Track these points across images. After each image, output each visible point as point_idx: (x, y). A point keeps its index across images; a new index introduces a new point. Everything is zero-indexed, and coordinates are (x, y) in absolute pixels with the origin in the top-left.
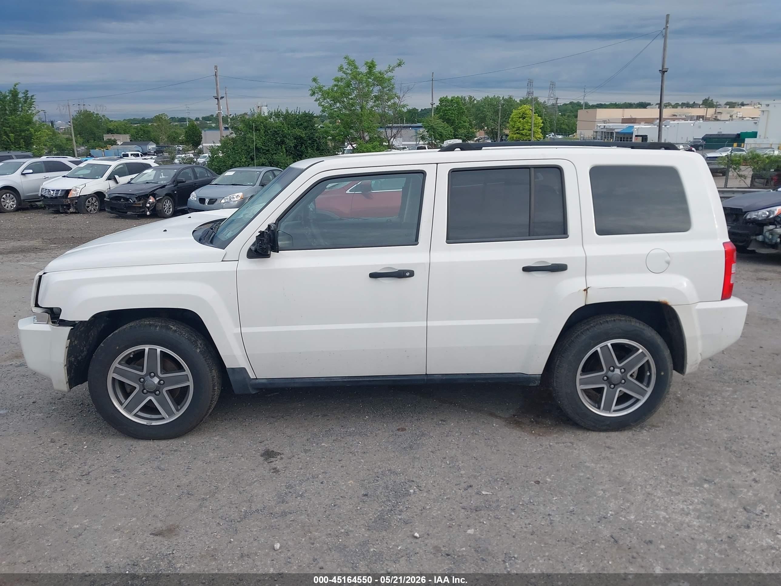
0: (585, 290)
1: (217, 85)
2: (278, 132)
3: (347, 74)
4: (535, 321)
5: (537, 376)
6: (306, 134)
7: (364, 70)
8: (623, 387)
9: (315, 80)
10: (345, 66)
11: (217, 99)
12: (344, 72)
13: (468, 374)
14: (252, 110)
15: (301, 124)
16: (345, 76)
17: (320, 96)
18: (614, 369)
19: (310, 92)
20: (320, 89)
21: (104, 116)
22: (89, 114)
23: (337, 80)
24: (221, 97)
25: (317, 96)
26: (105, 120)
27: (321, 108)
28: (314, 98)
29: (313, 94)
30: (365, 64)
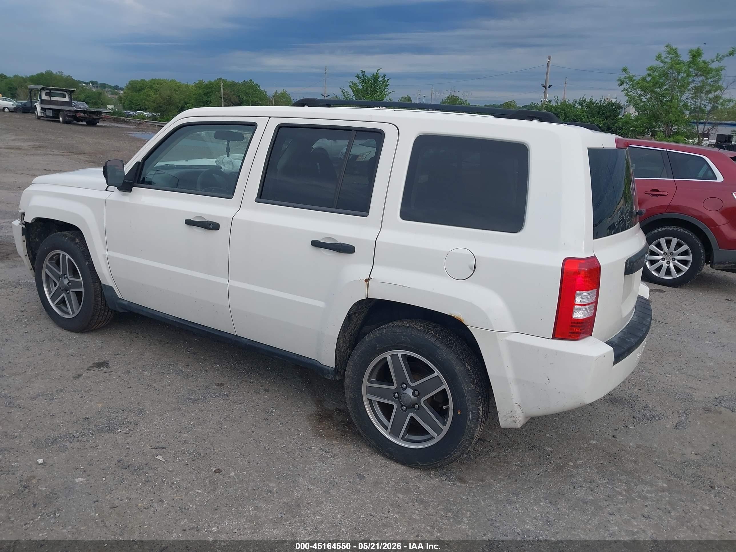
0: (366, 281)
1: (547, 73)
2: (577, 120)
3: (665, 63)
4: (321, 304)
5: (330, 368)
6: (604, 124)
7: (686, 58)
8: (415, 413)
9: (625, 70)
10: (664, 55)
11: (545, 87)
12: (662, 61)
13: (271, 346)
14: (556, 97)
15: (604, 114)
16: (662, 65)
17: (628, 86)
18: (407, 387)
19: (618, 83)
20: (631, 79)
21: (466, 101)
22: (455, 99)
23: (651, 69)
24: (549, 86)
25: (625, 86)
26: (467, 104)
27: (627, 98)
28: (622, 88)
29: (622, 84)
30: (690, 52)
